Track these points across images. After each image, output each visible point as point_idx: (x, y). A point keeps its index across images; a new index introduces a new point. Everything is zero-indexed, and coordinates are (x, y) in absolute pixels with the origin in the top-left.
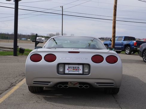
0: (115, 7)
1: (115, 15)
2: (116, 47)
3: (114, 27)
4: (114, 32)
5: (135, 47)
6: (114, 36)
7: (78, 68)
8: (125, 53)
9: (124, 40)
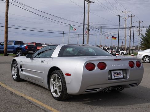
0: (7, 14)
1: (7, 21)
2: (8, 50)
3: (6, 32)
4: (7, 37)
5: (27, 50)
6: (6, 41)
7: (120, 73)
8: (17, 55)
9: (15, 44)
